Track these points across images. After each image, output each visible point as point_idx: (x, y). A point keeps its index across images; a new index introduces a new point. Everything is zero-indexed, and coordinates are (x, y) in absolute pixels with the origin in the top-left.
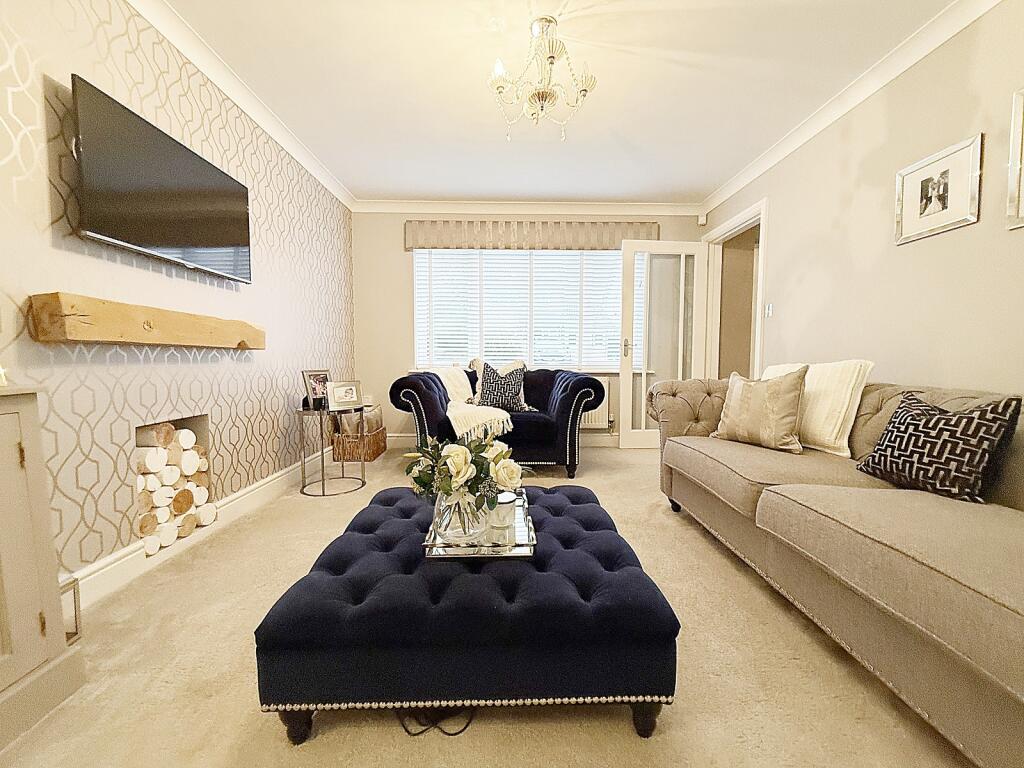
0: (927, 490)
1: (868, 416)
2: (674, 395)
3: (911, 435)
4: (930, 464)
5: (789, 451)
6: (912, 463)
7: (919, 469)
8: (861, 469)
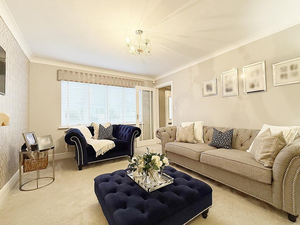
0: (223, 148)
1: (205, 133)
2: (165, 131)
3: (219, 137)
4: (224, 143)
5: (194, 143)
6: (220, 143)
7: (222, 144)
8: (210, 145)
